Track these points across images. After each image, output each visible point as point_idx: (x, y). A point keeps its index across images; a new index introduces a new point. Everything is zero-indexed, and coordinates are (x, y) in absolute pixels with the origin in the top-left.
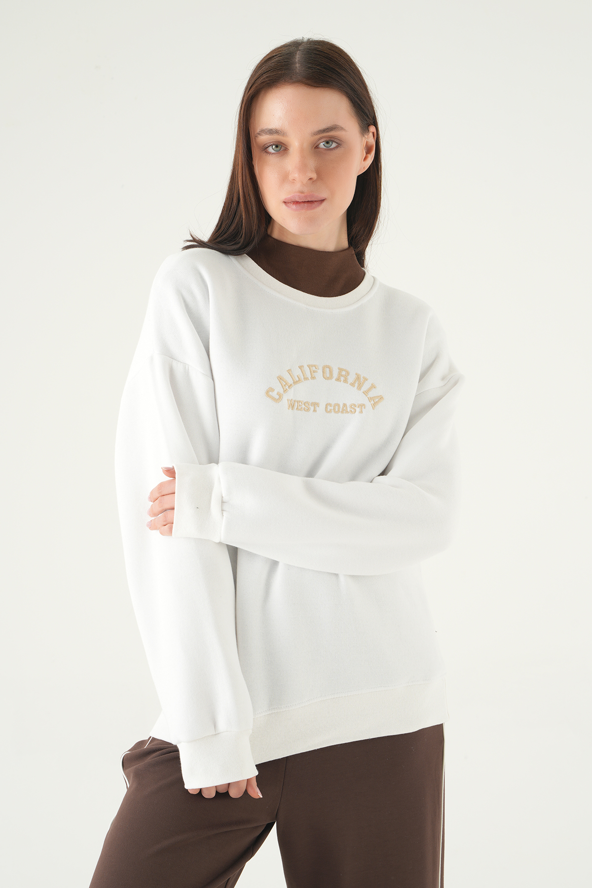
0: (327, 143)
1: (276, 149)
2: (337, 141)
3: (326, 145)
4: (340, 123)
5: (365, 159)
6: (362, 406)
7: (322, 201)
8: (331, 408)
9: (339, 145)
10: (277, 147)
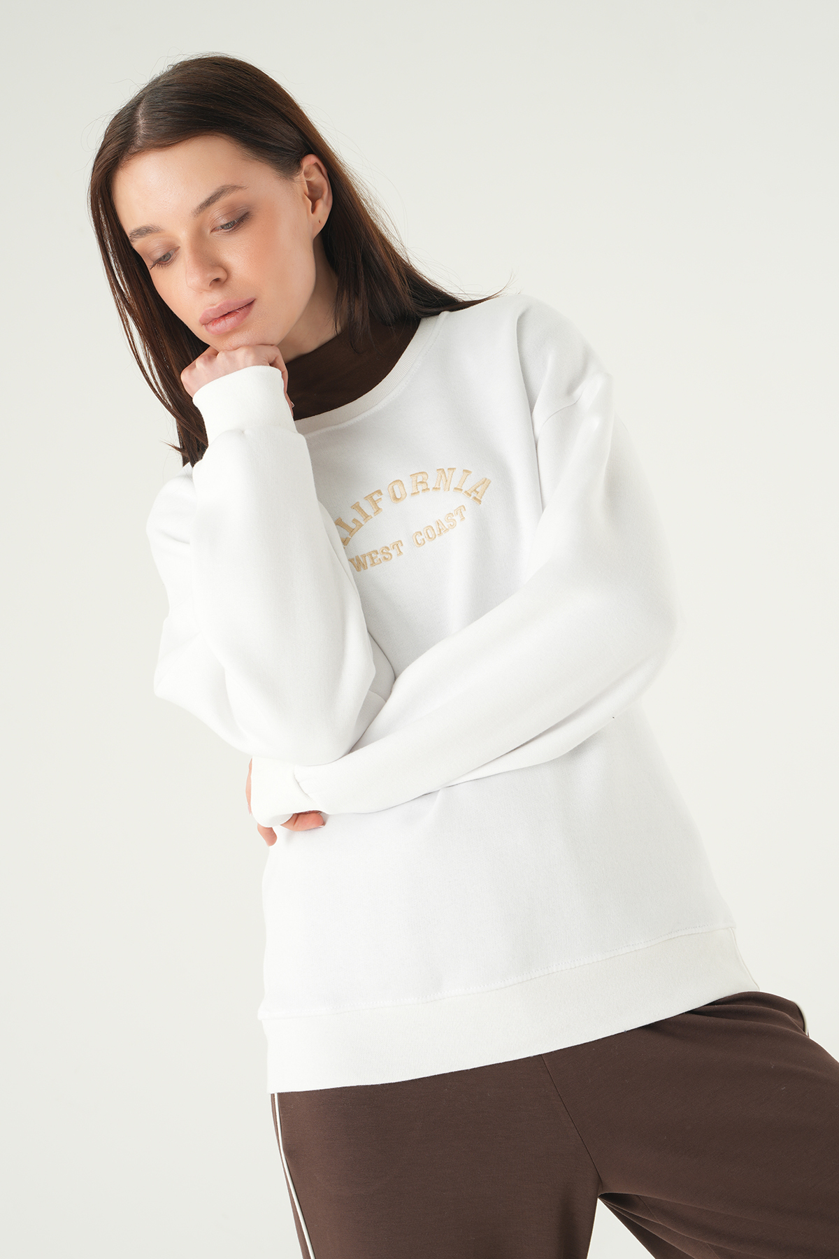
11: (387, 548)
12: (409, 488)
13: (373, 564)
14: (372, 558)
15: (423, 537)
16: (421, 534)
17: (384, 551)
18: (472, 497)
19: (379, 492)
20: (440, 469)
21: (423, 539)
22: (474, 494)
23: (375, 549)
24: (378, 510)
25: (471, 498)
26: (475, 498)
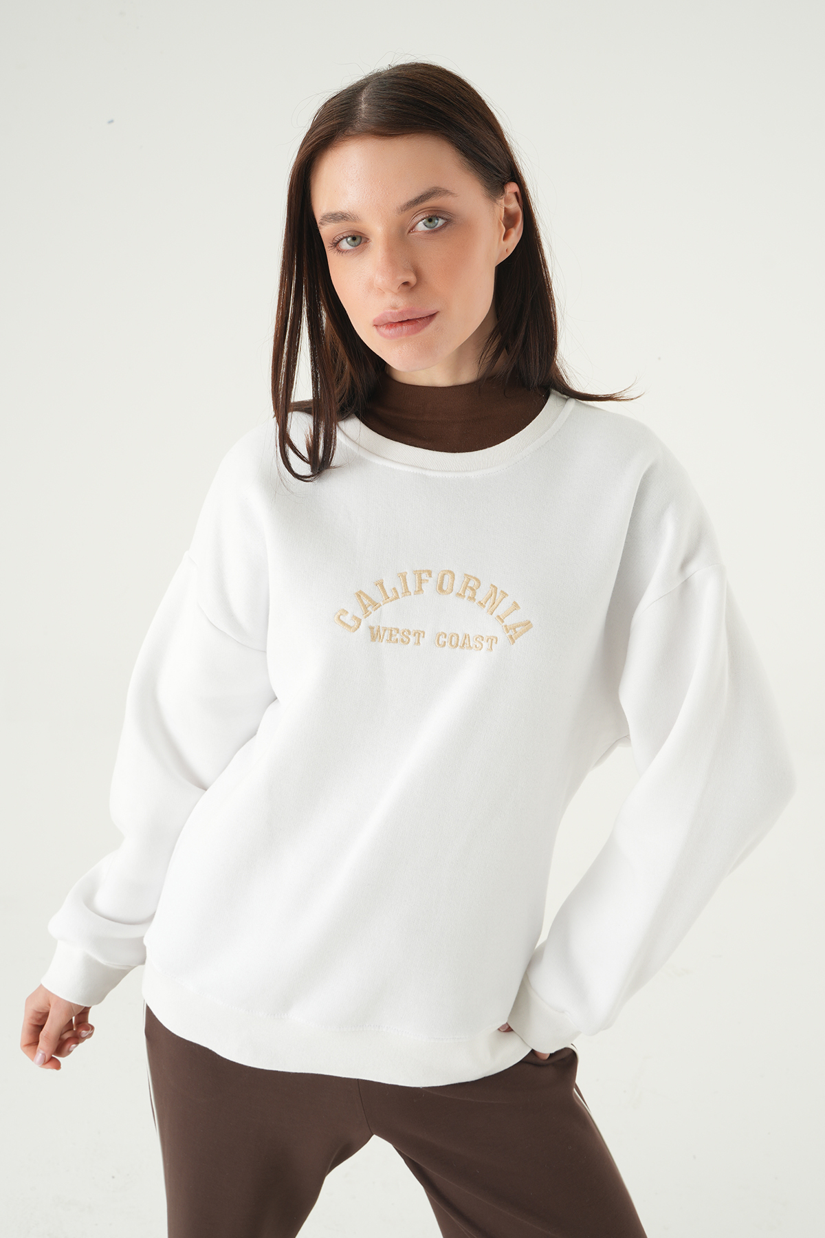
0: (430, 220)
1: (353, 243)
2: (445, 216)
3: (428, 224)
4: (444, 185)
5: (506, 237)
6: (493, 640)
7: (432, 316)
8: (444, 640)
9: (448, 222)
10: (354, 239)
11: (409, 631)
12: (457, 587)
13: (390, 640)
14: (391, 635)
15: (446, 640)
16: (445, 637)
17: (405, 633)
18: (509, 634)
19: (430, 573)
20: (494, 586)
21: (445, 642)
22: (512, 632)
23: (399, 627)
24: (421, 590)
25: (507, 634)
26: (511, 637)
